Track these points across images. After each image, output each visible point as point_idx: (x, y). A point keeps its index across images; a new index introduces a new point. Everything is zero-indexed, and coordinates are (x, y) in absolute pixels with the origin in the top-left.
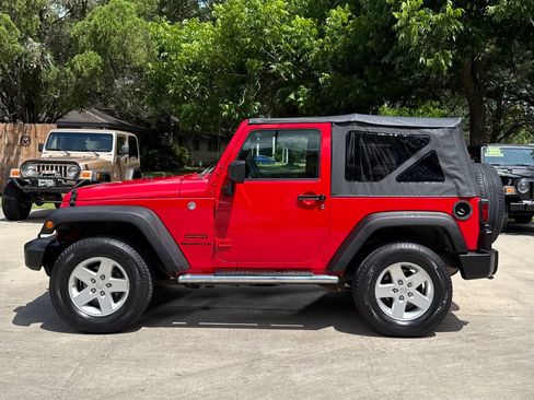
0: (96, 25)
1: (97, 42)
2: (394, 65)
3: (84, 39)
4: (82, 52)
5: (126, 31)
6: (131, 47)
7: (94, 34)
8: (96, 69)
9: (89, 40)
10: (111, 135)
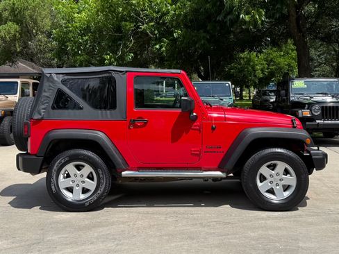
0: (14, 4)
1: (15, 16)
2: (226, 22)
3: (6, 14)
4: (6, 23)
5: (35, 7)
6: (39, 18)
7: (13, 10)
8: (15, 35)
9: (10, 14)
10: (17, 83)
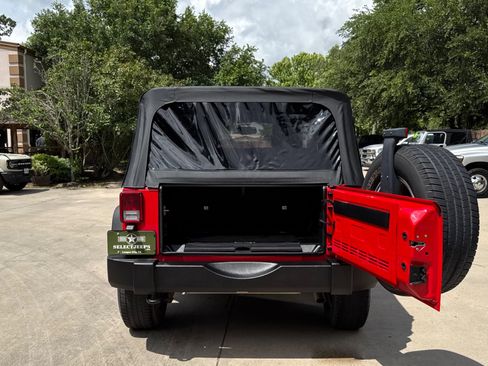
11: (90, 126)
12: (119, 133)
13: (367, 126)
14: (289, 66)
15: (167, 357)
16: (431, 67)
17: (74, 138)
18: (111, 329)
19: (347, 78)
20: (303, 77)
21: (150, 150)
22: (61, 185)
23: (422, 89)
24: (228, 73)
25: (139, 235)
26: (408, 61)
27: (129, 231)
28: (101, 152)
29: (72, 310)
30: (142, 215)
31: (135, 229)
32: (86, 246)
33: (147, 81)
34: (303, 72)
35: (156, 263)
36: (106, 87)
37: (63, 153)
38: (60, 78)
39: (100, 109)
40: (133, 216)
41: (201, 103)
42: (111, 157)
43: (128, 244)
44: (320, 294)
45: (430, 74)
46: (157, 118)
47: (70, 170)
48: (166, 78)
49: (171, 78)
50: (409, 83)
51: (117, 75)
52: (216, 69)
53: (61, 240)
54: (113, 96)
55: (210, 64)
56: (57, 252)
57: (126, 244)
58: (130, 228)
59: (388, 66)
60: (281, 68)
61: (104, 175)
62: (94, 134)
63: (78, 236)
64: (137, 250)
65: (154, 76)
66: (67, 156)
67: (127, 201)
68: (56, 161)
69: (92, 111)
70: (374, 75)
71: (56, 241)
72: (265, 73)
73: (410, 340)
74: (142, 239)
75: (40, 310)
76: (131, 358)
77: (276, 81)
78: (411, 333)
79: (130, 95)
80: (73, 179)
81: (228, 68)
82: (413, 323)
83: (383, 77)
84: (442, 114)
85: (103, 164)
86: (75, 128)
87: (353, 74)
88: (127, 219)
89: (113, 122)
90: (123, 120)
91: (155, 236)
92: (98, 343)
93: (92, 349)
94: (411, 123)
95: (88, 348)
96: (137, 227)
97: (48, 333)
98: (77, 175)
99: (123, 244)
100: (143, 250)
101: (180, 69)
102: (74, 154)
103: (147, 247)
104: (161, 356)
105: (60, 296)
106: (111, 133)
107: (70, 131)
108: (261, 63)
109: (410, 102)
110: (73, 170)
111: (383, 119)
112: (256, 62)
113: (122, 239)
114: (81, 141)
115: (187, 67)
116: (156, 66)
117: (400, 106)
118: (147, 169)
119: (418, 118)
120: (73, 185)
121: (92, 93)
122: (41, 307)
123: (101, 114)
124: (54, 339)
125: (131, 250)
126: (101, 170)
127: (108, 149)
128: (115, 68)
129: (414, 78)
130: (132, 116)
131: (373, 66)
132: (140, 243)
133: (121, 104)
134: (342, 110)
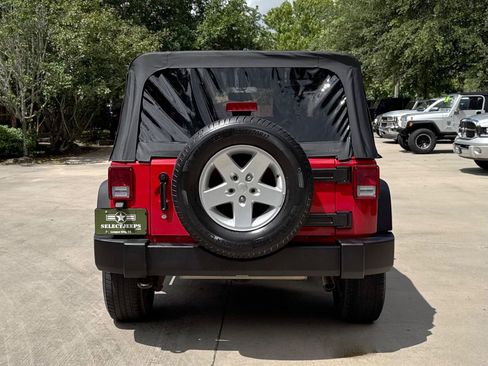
11: (48, 90)
12: (82, 98)
13: (387, 87)
14: (290, 13)
15: (158, 349)
16: (467, 16)
17: (27, 103)
18: (93, 321)
19: (361, 28)
20: (306, 26)
21: (140, 120)
22: (11, 161)
23: (455, 42)
24: (214, 23)
25: (128, 213)
26: (437, 9)
27: (119, 209)
28: (59, 120)
29: (46, 301)
30: (132, 191)
31: (125, 207)
32: (51, 232)
33: (116, 33)
34: (306, 20)
35: (147, 244)
36: (67, 42)
37: (14, 122)
38: (11, 30)
39: (60, 69)
40: (122, 192)
41: (196, 69)
42: (71, 127)
43: (116, 223)
44: (328, 279)
45: (465, 24)
46: (149, 86)
47: (22, 142)
48: (139, 30)
49: (145, 29)
50: (438, 37)
51: (79, 27)
52: (200, 18)
53: (21, 225)
54: (75, 53)
55: (192, 12)
56: (19, 238)
57: (115, 223)
58: (120, 205)
59: (412, 14)
60: (279, 16)
61: (62, 149)
62: (52, 98)
63: (42, 220)
64: (126, 229)
65: (125, 28)
66: (19, 125)
67: (116, 176)
68: (5, 132)
69: (49, 71)
70: (395, 26)
71: (16, 226)
72: (261, 23)
73: (430, 333)
74: (133, 217)
75: (11, 302)
76: (119, 349)
77: (273, 31)
78: (432, 326)
79: (96, 51)
80: (26, 153)
81: (214, 17)
82: (435, 316)
83: (407, 28)
84: (480, 74)
85: (61, 135)
86: (29, 91)
87: (369, 24)
88: (116, 195)
89: (75, 85)
90: (87, 82)
91: (147, 214)
92: (81, 334)
93: (74, 341)
94: (442, 83)
95: (70, 340)
96: (127, 205)
97: (22, 325)
98: (31, 148)
99: (111, 223)
100: (133, 230)
101: (154, 19)
102: (28, 124)
103: (138, 227)
104: (151, 348)
105: (30, 286)
106: (73, 97)
107: (22, 95)
108: (254, 11)
109: (440, 59)
110: (27, 142)
111: (408, 79)
112: (249, 10)
113: (111, 217)
114: (36, 107)
115: (164, 16)
116: (126, 15)
117: (428, 64)
118: (138, 141)
119: (450, 77)
120: (27, 161)
121: (49, 49)
122: (11, 298)
123: (60, 75)
124: (30, 330)
125: (120, 230)
126: (60, 143)
127: (68, 117)
128: (78, 19)
129: (445, 30)
130: (96, 77)
131: (394, 14)
132: (131, 222)
133: (85, 62)
134: (352, 75)
